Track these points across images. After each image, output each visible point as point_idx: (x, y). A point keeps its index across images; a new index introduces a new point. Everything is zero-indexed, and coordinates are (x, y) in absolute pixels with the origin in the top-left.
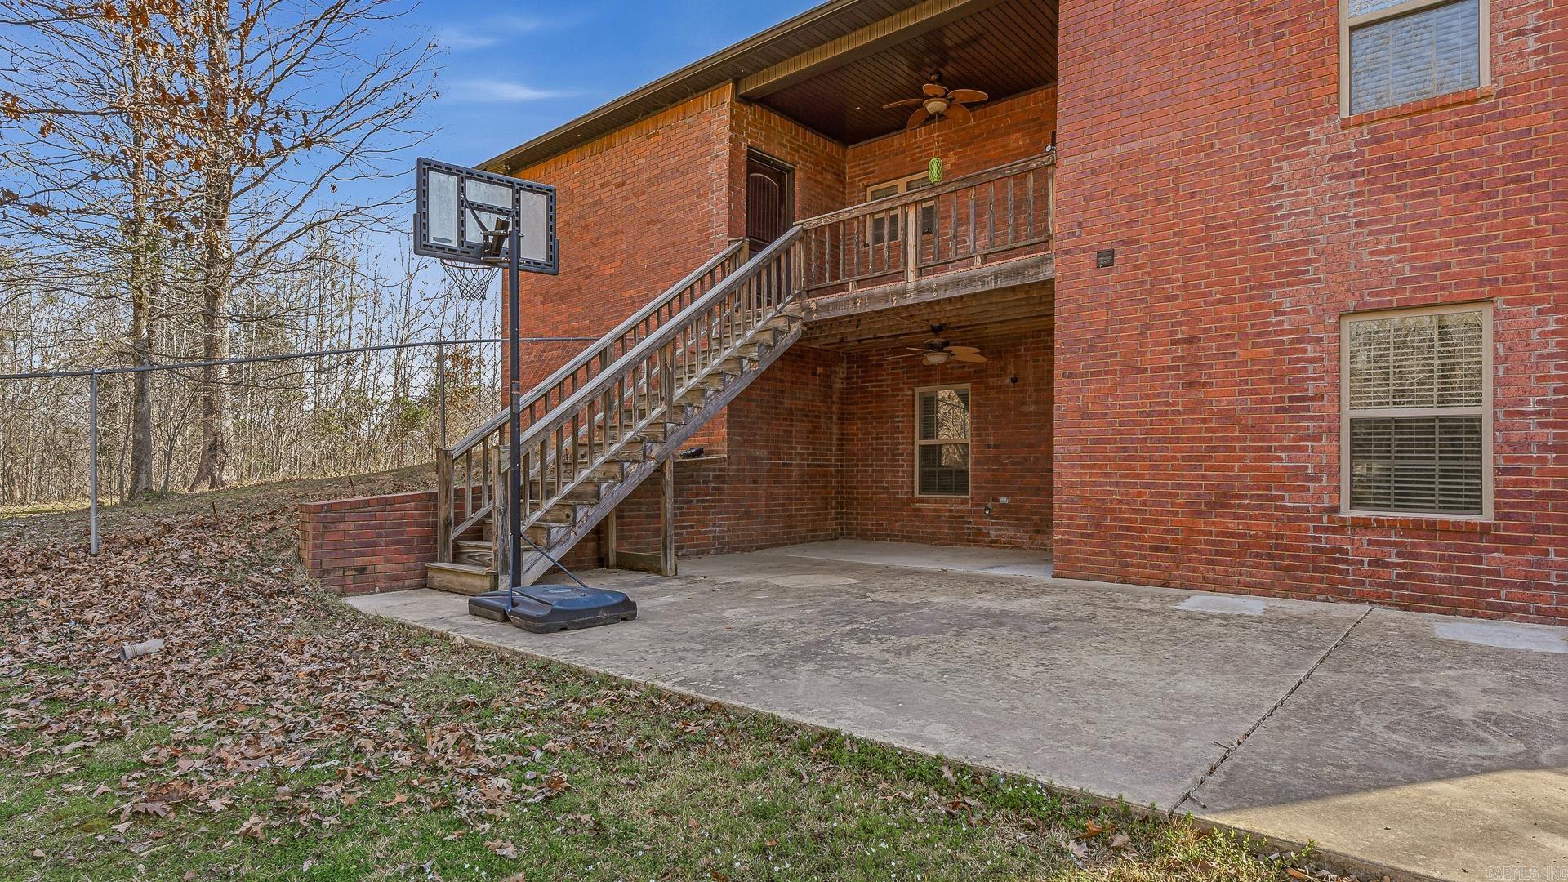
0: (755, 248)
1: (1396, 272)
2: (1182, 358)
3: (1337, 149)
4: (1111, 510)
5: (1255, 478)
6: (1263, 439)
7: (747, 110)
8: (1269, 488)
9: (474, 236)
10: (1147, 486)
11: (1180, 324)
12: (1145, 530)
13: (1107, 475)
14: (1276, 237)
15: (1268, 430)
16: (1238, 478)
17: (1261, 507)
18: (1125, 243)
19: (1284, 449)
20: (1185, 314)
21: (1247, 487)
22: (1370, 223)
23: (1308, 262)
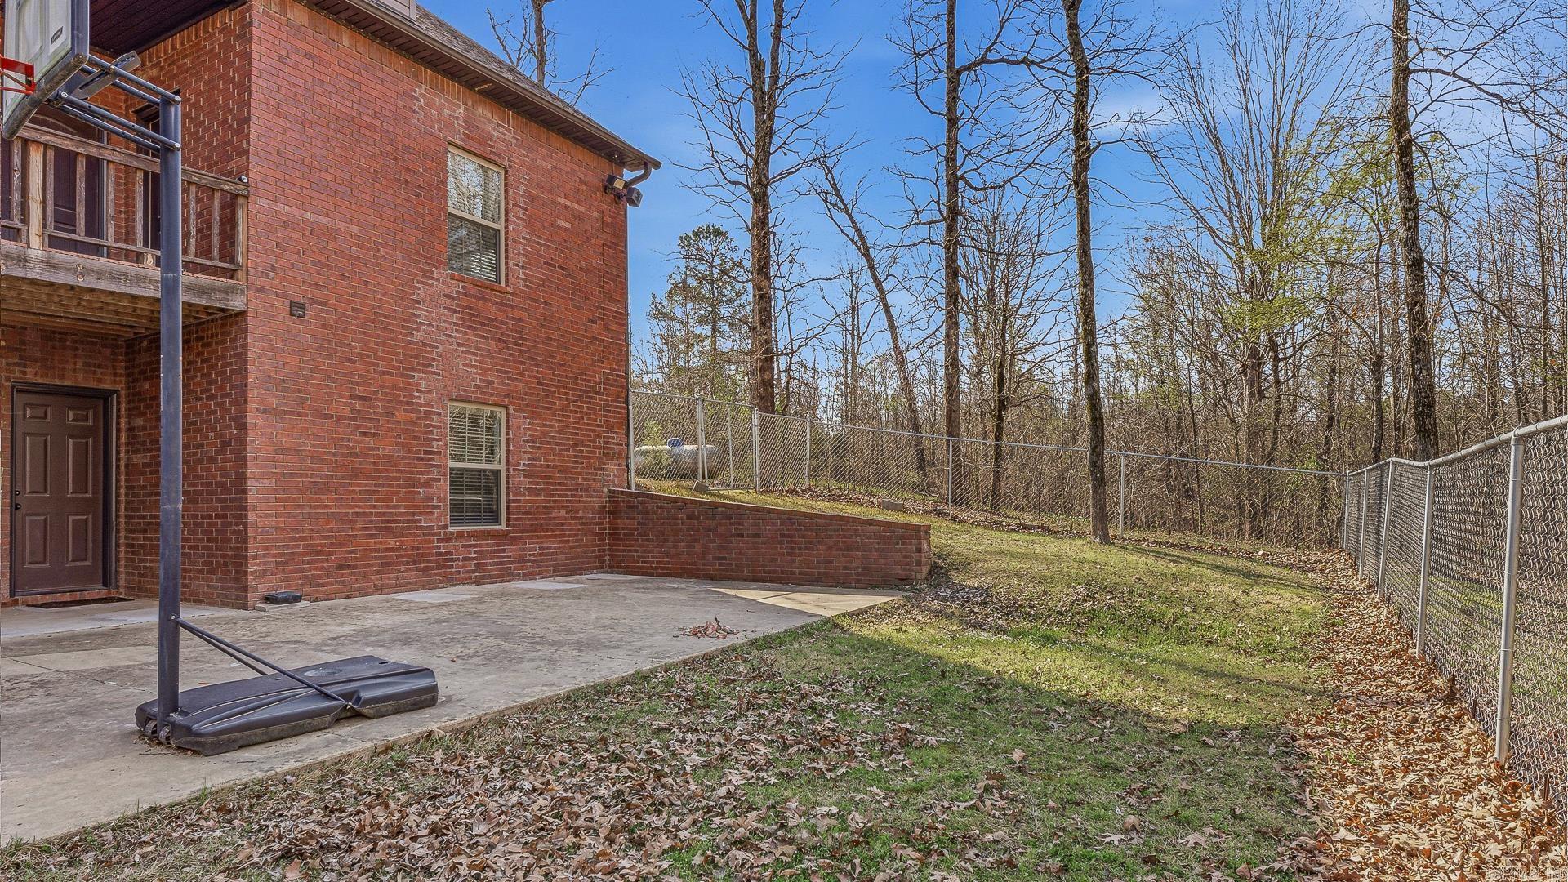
1: (473, 380)
2: (359, 412)
3: (448, 291)
4: (304, 538)
5: (406, 507)
6: (409, 479)
8: (414, 514)
10: (334, 515)
11: (358, 383)
12: (330, 553)
13: (300, 507)
14: (418, 336)
15: (412, 472)
16: (395, 507)
17: (409, 528)
19: (422, 486)
20: (360, 376)
21: (401, 514)
22: (463, 345)
23: (433, 360)
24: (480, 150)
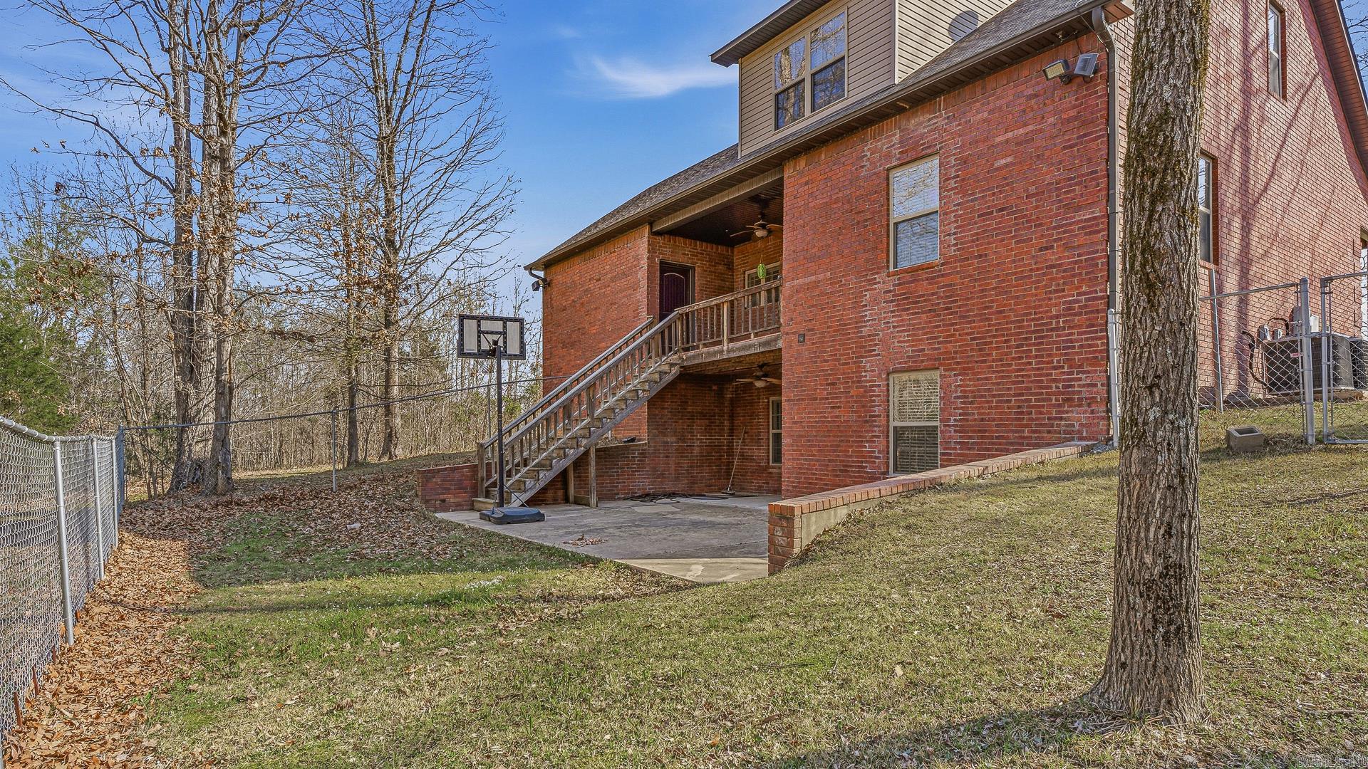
0: (662, 317)
1: (907, 352)
2: (830, 393)
3: (886, 288)
4: (804, 474)
5: (857, 457)
6: (860, 437)
7: (660, 239)
8: (862, 462)
9: (485, 346)
10: (818, 460)
11: (830, 375)
12: (816, 484)
13: (802, 455)
14: (865, 331)
15: (861, 432)
16: (851, 457)
17: (858, 472)
18: (809, 330)
19: (867, 442)
20: (832, 370)
21: (853, 462)
22: (898, 326)
23: (876, 345)
24: (912, 155)
